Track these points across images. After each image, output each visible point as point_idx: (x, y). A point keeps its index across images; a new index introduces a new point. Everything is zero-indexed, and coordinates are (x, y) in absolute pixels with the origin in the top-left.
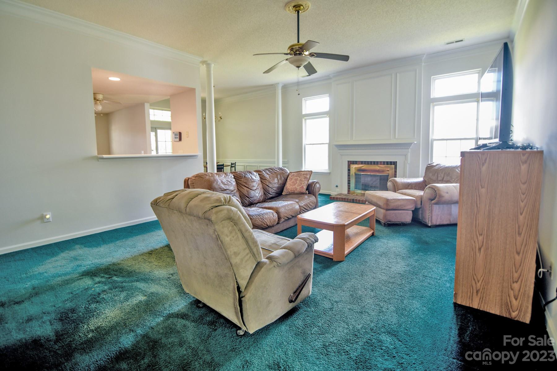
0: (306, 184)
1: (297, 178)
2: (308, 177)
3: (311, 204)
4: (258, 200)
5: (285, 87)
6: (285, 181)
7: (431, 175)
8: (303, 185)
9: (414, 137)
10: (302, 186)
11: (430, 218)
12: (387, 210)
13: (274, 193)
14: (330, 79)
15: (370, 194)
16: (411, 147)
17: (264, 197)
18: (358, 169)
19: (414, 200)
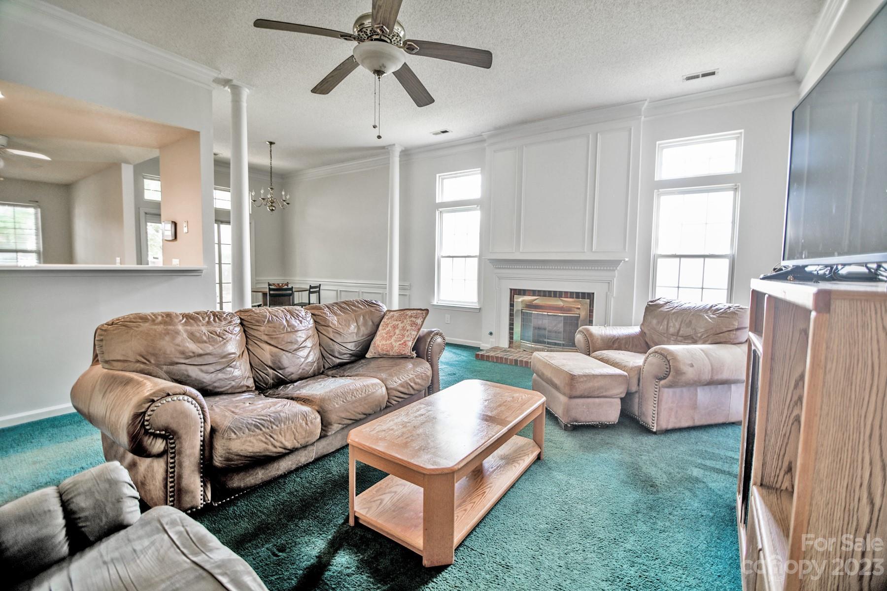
0: (413, 337)
1: (397, 323)
2: (419, 321)
3: (418, 380)
4: (301, 373)
5: (407, 154)
6: (375, 328)
7: (654, 321)
8: (406, 339)
9: (625, 250)
10: (405, 342)
11: (656, 416)
12: (571, 397)
13: (345, 356)
14: (483, 141)
15: (540, 360)
16: (618, 268)
17: (322, 364)
18: (528, 303)
19: (626, 376)
